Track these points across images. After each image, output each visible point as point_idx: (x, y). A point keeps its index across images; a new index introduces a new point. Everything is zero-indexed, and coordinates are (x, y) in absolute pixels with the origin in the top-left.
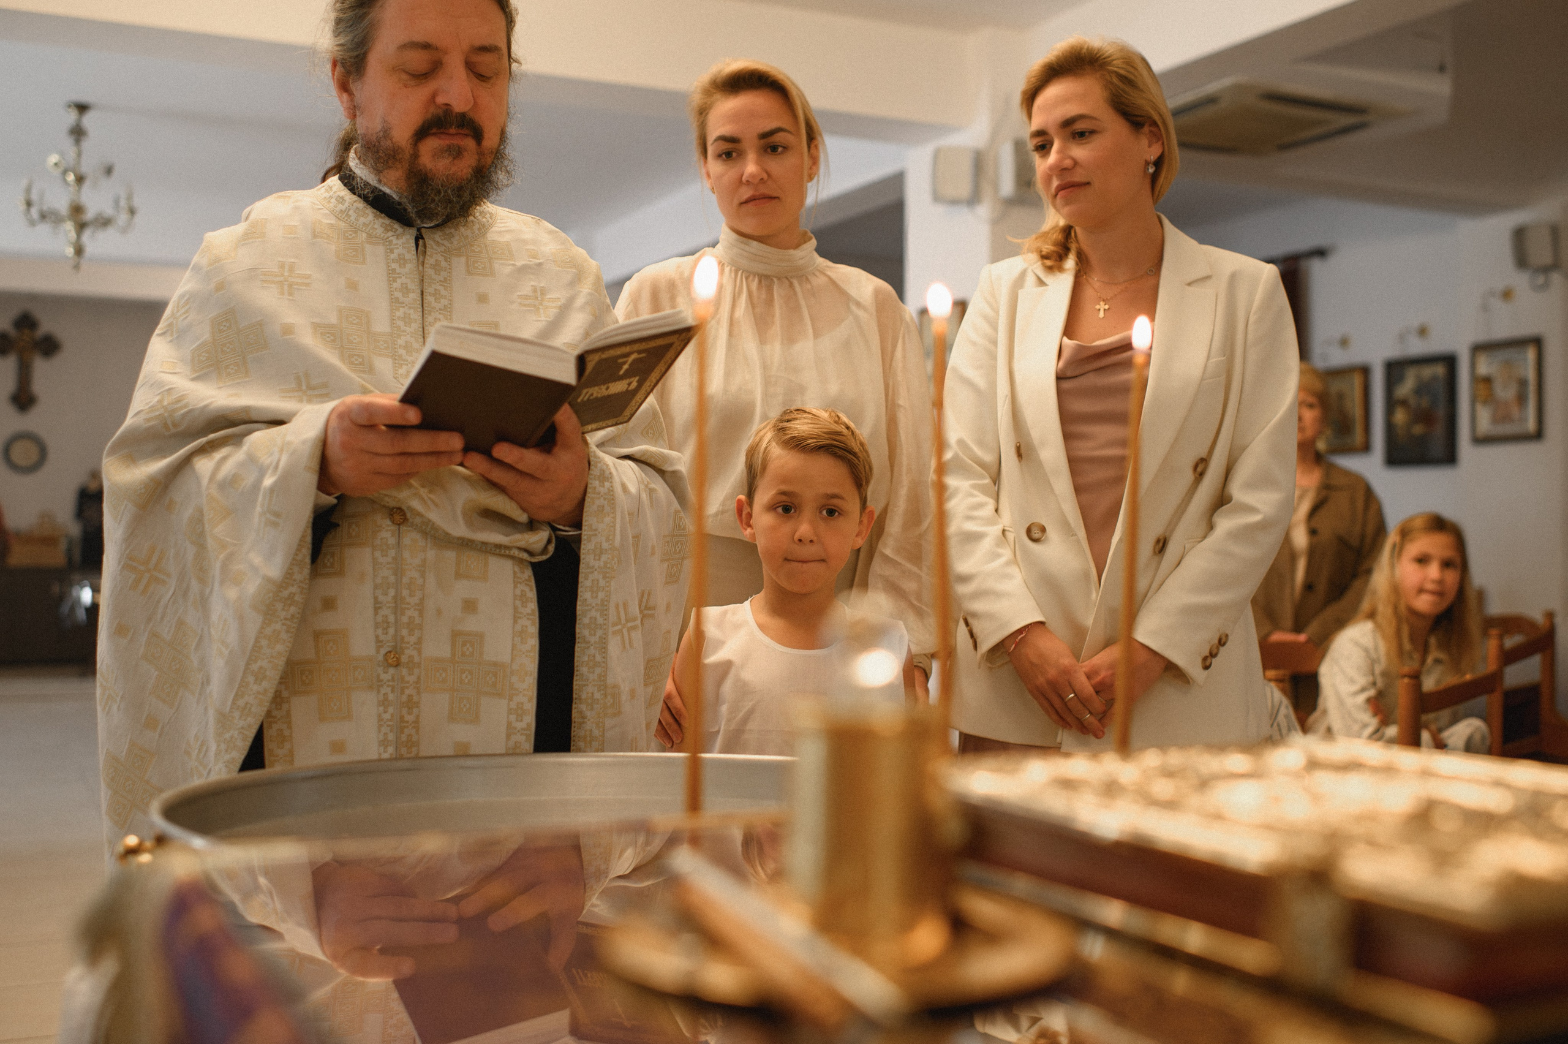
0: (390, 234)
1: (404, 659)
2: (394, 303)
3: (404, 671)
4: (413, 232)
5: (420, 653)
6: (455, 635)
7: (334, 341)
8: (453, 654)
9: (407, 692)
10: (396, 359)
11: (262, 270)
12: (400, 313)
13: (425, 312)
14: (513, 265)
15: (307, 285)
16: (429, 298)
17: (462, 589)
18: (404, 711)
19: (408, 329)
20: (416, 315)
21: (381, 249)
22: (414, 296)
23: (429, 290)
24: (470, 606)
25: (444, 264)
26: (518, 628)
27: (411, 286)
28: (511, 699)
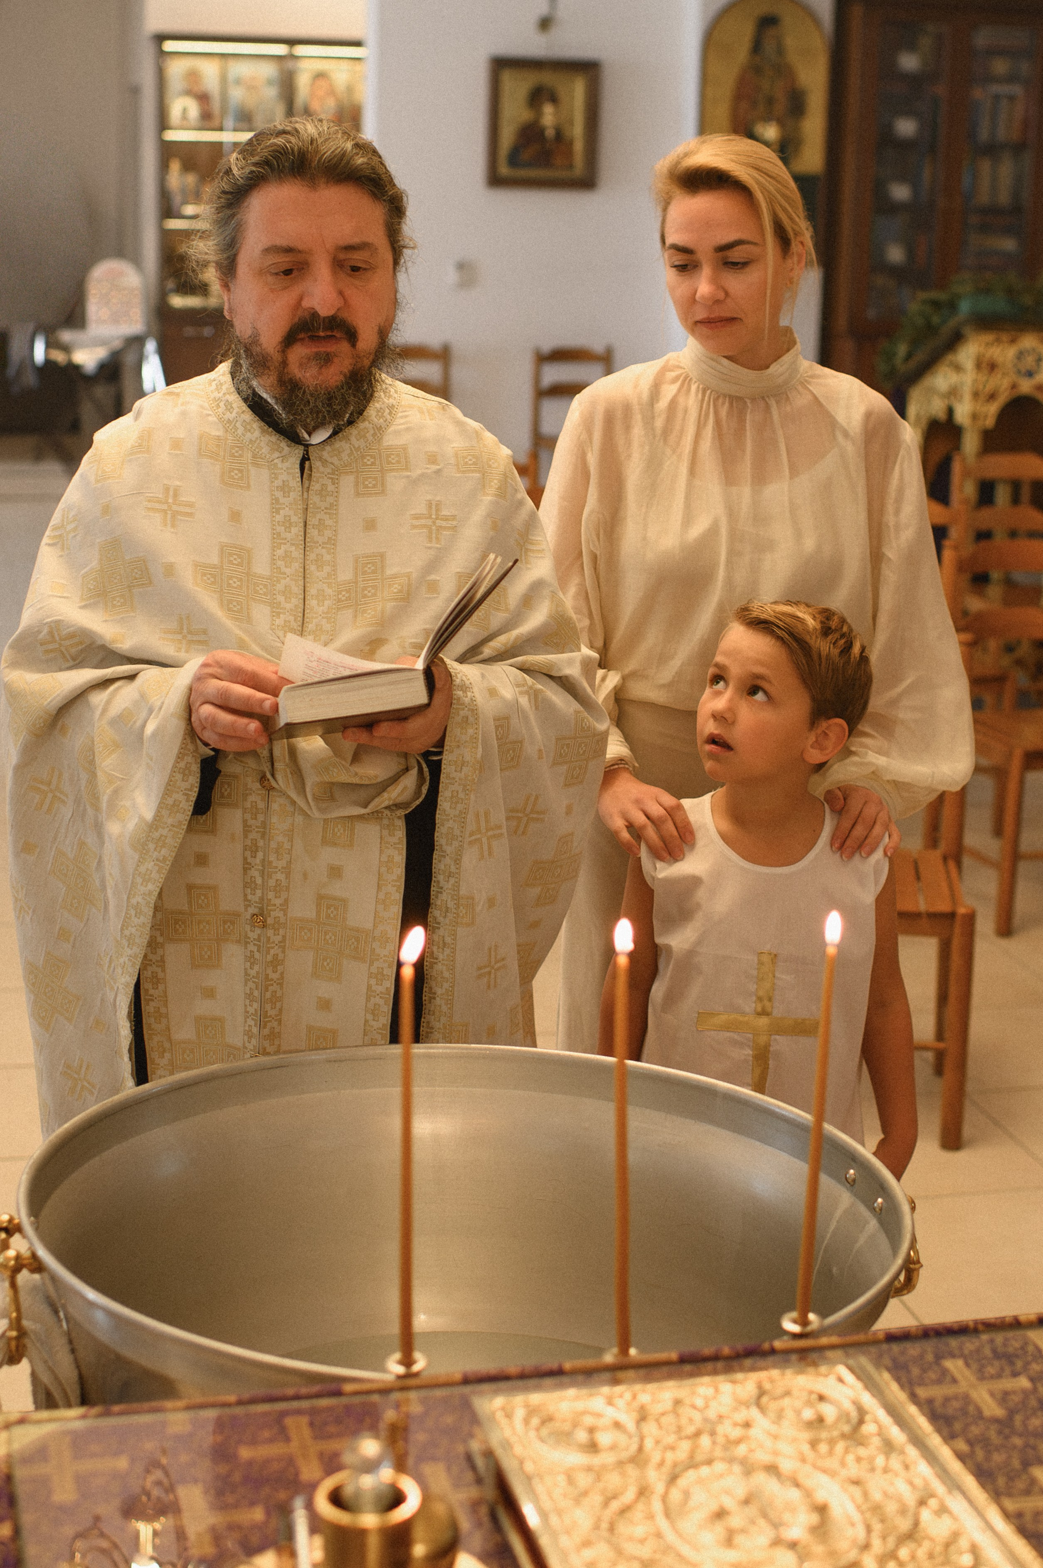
0: (277, 454)
1: (270, 921)
2: (276, 539)
3: (270, 933)
4: (299, 451)
5: (285, 915)
6: (320, 898)
7: (213, 583)
8: (318, 913)
9: (272, 952)
10: (274, 607)
11: (147, 494)
12: (280, 552)
13: (307, 549)
14: (408, 477)
15: (191, 515)
16: (313, 532)
17: (328, 855)
18: (269, 971)
19: (288, 571)
20: (297, 553)
21: (265, 474)
22: (297, 530)
23: (312, 521)
24: (335, 872)
25: (331, 488)
26: (381, 896)
27: (294, 519)
28: (371, 963)
